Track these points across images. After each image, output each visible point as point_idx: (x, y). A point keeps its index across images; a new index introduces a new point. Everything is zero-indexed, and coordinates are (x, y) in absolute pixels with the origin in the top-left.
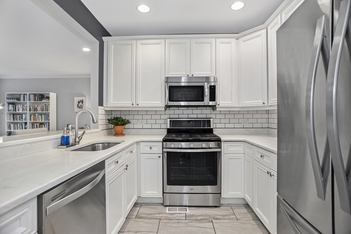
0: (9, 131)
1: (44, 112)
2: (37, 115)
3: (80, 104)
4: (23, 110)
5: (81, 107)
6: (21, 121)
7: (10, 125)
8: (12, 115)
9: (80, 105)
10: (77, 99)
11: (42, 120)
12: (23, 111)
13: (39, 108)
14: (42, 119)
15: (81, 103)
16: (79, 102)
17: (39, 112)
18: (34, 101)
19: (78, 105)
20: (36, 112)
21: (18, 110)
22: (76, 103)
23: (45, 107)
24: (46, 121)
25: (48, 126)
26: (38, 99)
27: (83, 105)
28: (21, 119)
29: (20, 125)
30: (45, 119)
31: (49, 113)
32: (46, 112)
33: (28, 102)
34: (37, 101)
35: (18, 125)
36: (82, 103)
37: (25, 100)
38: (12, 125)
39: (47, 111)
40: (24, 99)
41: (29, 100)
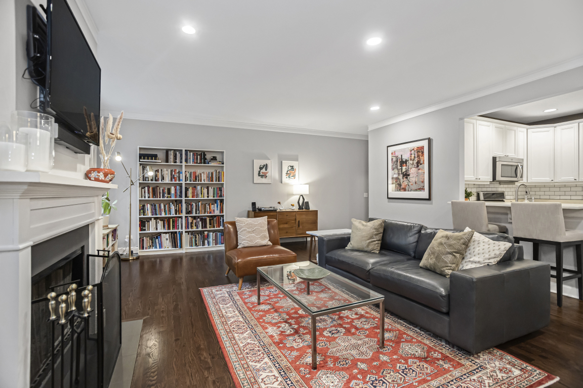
0: (142, 216)
1: (214, 182)
2: (199, 188)
3: (262, 171)
4: (172, 177)
5: (263, 176)
6: (166, 199)
7: (144, 206)
8: (146, 188)
9: (262, 173)
10: (258, 163)
11: (208, 197)
12: (171, 180)
13: (204, 177)
14: (208, 193)
15: (264, 169)
16: (261, 168)
17: (203, 182)
18: (195, 163)
19: (259, 172)
20: (197, 182)
21: (163, 178)
22: (256, 170)
23: (216, 174)
24: (215, 198)
25: (219, 207)
26: (203, 161)
27: (267, 173)
28: (166, 195)
29: (165, 206)
30: (214, 194)
31: (223, 184)
32: (217, 182)
33: (184, 164)
34: (201, 163)
35: (162, 206)
36: (266, 170)
37: (177, 161)
38: (149, 207)
39: (219, 181)
40: (176, 159)
41: (186, 161)
